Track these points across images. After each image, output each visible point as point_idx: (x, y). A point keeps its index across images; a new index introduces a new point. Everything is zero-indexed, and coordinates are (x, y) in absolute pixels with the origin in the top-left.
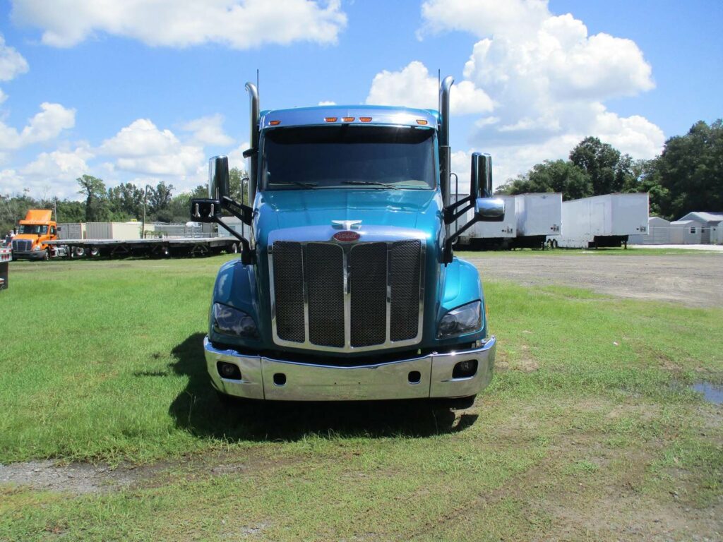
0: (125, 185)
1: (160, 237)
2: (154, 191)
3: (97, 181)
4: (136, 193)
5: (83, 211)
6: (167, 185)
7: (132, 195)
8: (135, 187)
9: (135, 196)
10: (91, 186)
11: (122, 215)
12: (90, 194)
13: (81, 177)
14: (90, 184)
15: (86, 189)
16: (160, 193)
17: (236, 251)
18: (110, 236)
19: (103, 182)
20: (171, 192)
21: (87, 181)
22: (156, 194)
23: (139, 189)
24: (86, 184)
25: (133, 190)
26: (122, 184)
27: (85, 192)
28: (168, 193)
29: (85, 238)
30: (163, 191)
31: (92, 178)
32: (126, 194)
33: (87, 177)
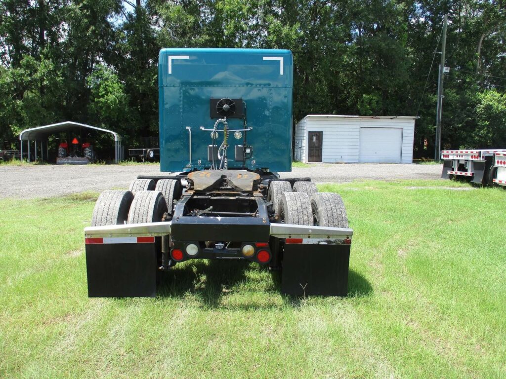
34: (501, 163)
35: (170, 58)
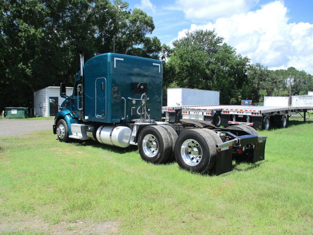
34: (185, 112)
35: (115, 59)
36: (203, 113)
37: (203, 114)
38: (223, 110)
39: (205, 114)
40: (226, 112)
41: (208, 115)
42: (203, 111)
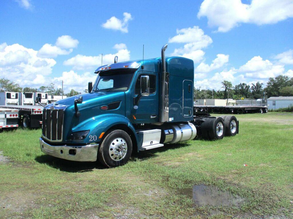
0: (242, 84)
1: (234, 105)
2: (254, 86)
3: (229, 83)
4: (246, 87)
5: (223, 94)
6: (260, 83)
7: (244, 88)
8: (246, 85)
9: (246, 88)
10: (227, 85)
11: (239, 96)
12: (226, 88)
13: (223, 81)
14: (227, 84)
15: (225, 86)
16: (257, 87)
17: (262, 112)
18: (214, 104)
19: (231, 83)
20: (262, 86)
21: (225, 83)
22: (255, 87)
23: (248, 86)
24: (225, 84)
25: (245, 86)
26: (241, 83)
27: (224, 87)
28: (261, 87)
29: (205, 105)
30: (258, 86)
31: (227, 81)
32: (242, 87)
33: (225, 81)
36: (6, 115)
37: (6, 117)
38: (34, 110)
39: (8, 116)
40: (38, 112)
41: (12, 117)
42: (6, 113)
